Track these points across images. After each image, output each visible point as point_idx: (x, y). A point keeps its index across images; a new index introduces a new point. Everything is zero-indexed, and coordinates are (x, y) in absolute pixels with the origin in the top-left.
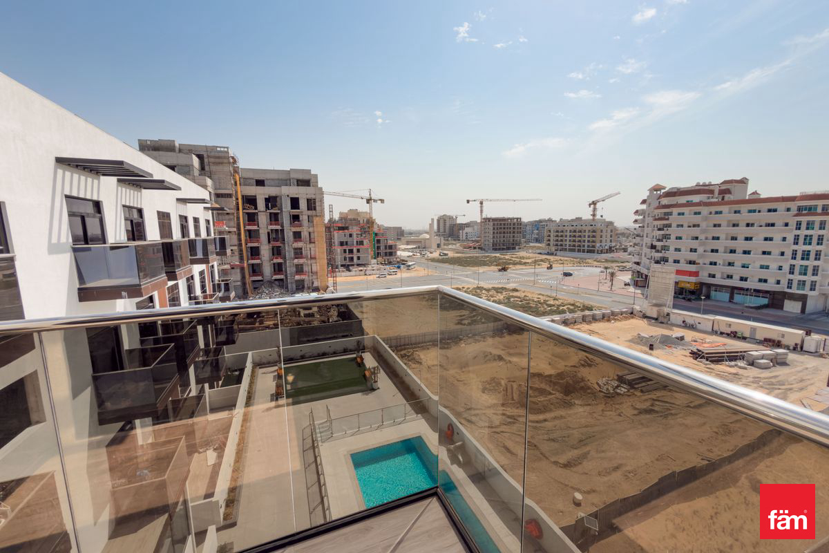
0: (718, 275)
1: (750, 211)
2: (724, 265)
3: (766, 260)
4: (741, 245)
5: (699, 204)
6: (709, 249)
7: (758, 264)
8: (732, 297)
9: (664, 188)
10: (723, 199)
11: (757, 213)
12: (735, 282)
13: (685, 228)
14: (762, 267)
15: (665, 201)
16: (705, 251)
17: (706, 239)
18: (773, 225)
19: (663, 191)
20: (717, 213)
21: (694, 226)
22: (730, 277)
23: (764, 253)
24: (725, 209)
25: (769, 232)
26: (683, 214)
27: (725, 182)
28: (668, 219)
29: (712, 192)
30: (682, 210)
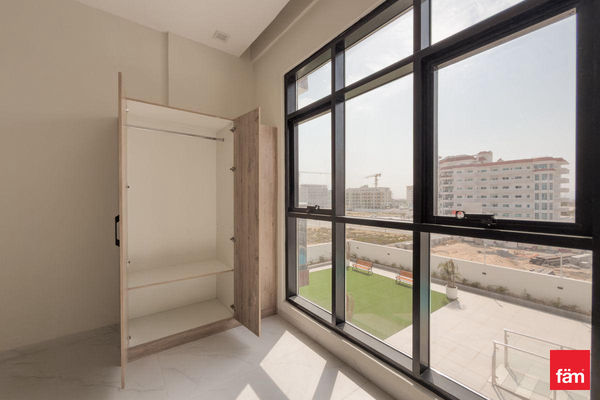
1: (504, 169)
2: (491, 206)
3: (518, 201)
4: (501, 191)
5: (471, 165)
6: (480, 195)
7: (514, 205)
11: (510, 170)
13: (463, 182)
14: (517, 206)
16: (478, 197)
17: (478, 188)
18: (520, 178)
20: (482, 171)
21: (469, 180)
23: (517, 197)
24: (488, 168)
25: (518, 182)
26: (461, 172)
28: (451, 176)
30: (459, 170)
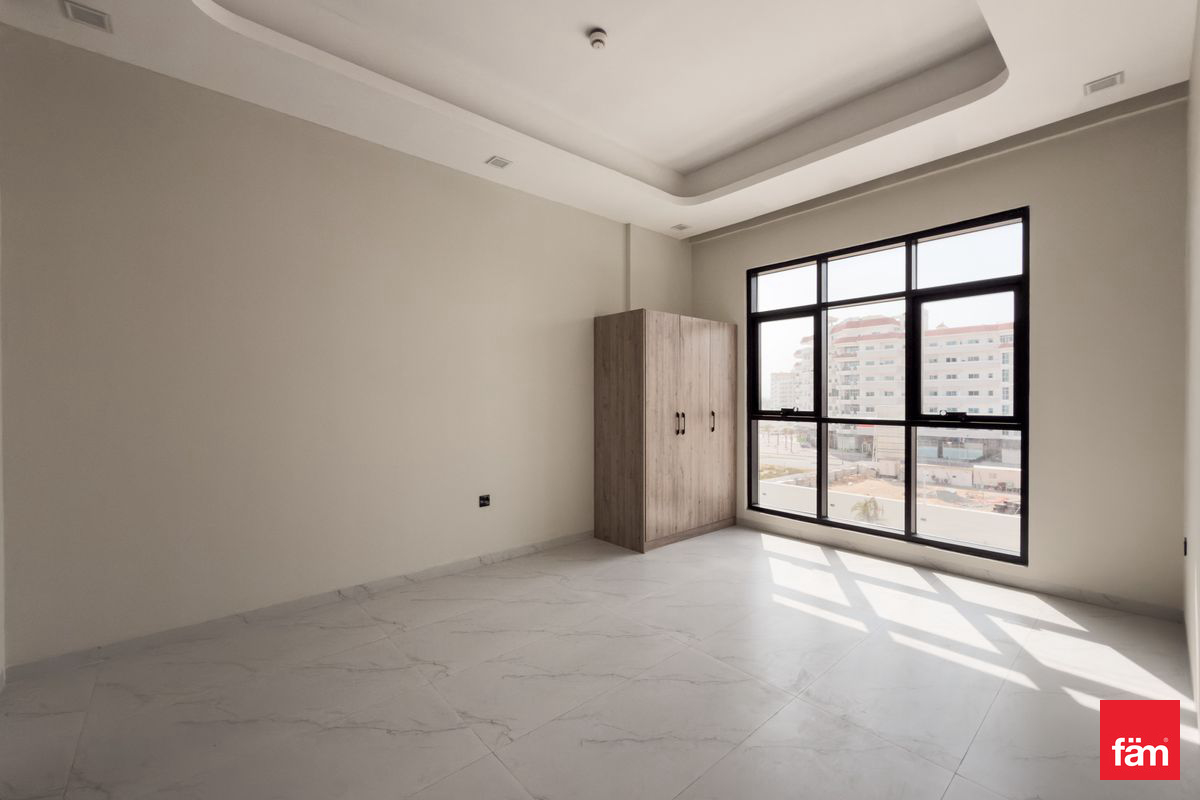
1: (949, 344)
4: (943, 383)
5: (887, 336)
7: (966, 407)
8: (940, 452)
11: (958, 346)
13: (877, 366)
18: (977, 359)
19: (838, 322)
21: (887, 363)
23: (971, 393)
25: (973, 368)
26: (872, 348)
28: (855, 355)
30: (870, 343)
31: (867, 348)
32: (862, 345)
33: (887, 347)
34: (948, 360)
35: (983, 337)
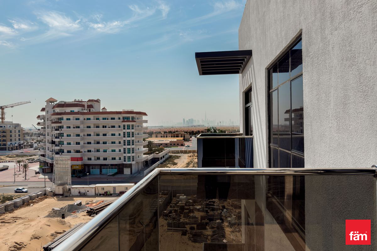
0: (93, 158)
1: (104, 119)
2: (95, 152)
3: (113, 147)
4: (101, 138)
5: (78, 113)
6: (86, 142)
7: (110, 149)
8: (101, 171)
9: (56, 101)
10: (90, 111)
11: (107, 120)
12: (101, 162)
13: (72, 129)
14: (112, 151)
15: (58, 110)
16: (84, 144)
17: (84, 135)
18: (114, 127)
19: (55, 103)
20: (88, 119)
21: (77, 127)
22: (98, 159)
23: (112, 143)
24: (91, 117)
25: (113, 131)
26: (70, 119)
27: (89, 101)
28: (61, 123)
29: (83, 106)
30: (68, 116)
31: (67, 119)
32: (65, 117)
33: (77, 119)
34: (103, 127)
35: (116, 116)
